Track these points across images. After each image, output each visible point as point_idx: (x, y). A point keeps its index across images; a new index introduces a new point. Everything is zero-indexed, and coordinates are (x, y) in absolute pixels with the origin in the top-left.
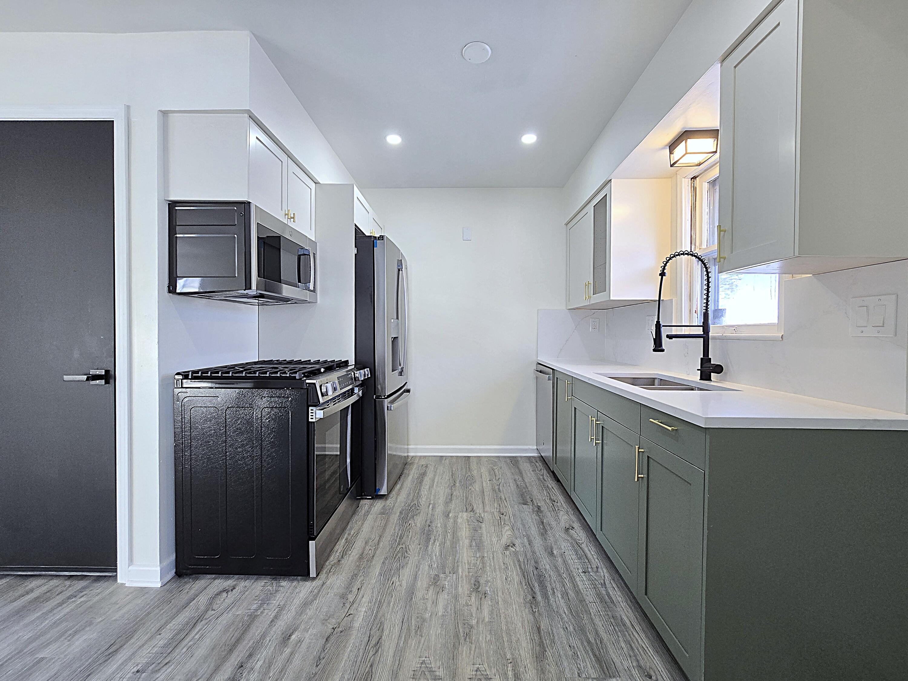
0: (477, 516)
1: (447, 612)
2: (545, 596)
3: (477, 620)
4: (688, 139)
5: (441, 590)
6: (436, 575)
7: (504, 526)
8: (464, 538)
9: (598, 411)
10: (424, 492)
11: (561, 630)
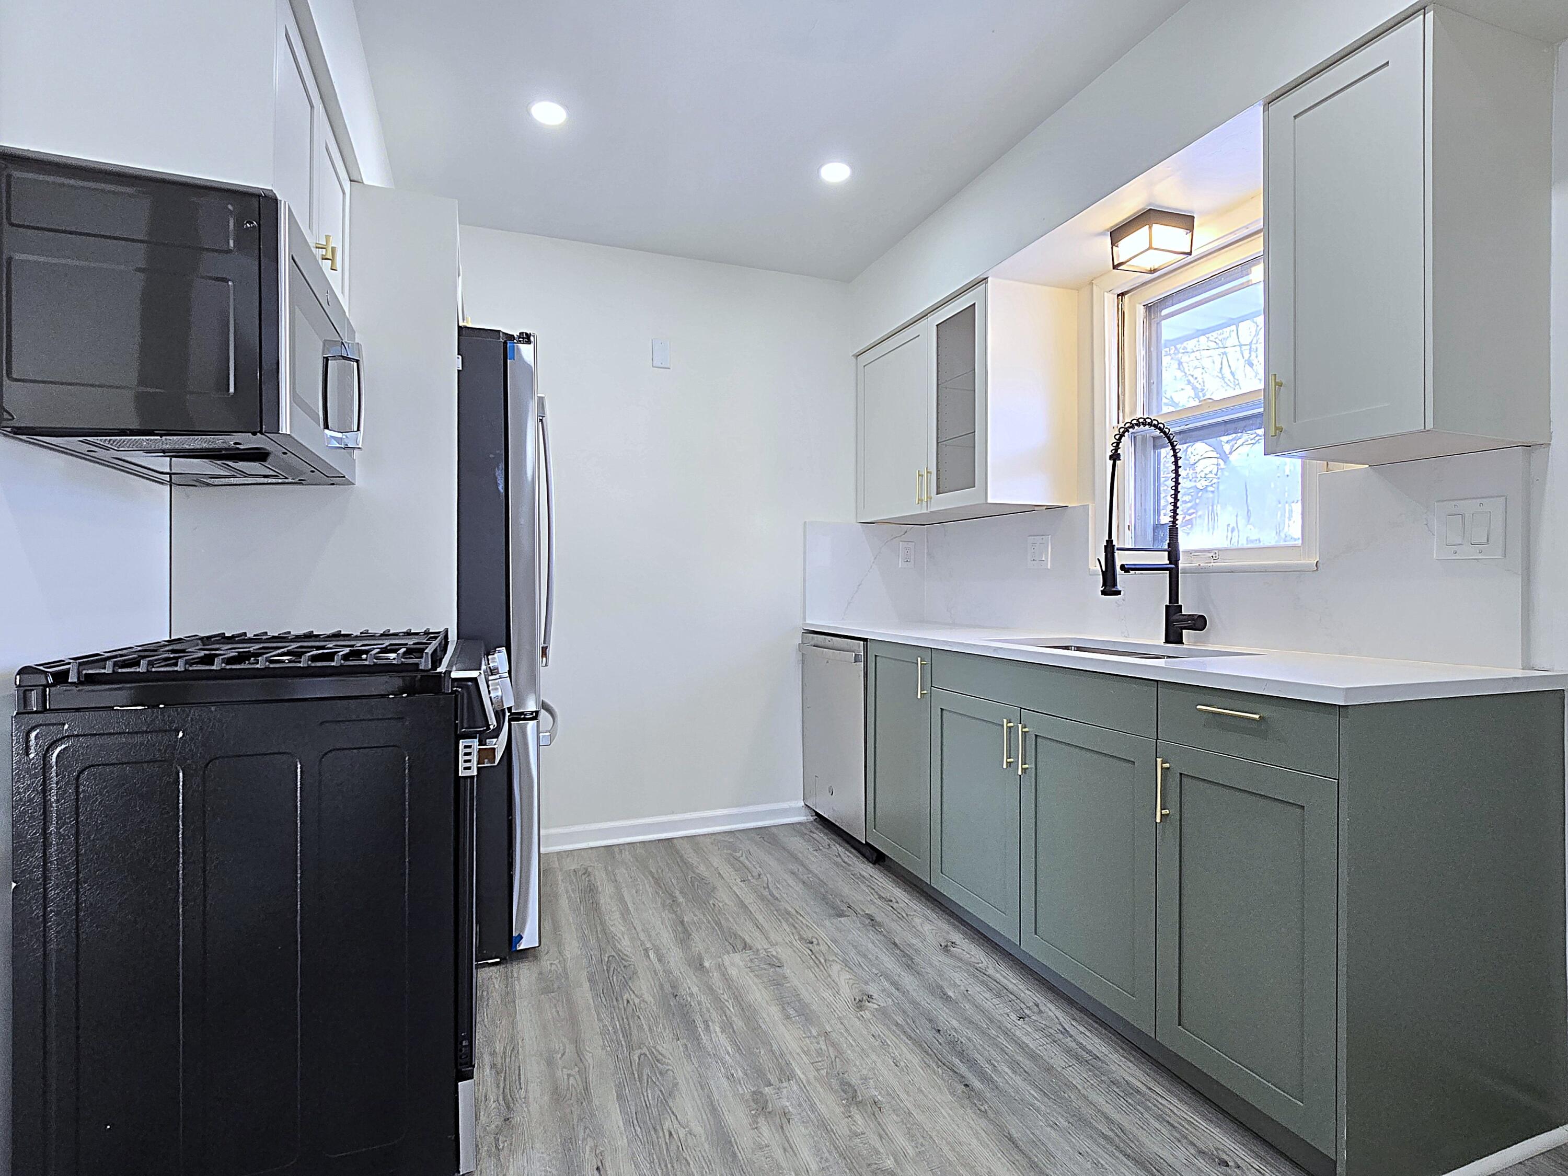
0: (762, 955)
1: (827, 1160)
2: (985, 1078)
3: (894, 1158)
4: (1154, 225)
5: (784, 1121)
6: (754, 1093)
7: (828, 965)
8: (764, 1005)
9: (1021, 708)
10: (616, 926)
11: (1049, 1129)
